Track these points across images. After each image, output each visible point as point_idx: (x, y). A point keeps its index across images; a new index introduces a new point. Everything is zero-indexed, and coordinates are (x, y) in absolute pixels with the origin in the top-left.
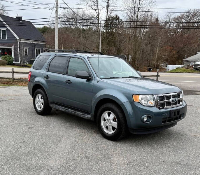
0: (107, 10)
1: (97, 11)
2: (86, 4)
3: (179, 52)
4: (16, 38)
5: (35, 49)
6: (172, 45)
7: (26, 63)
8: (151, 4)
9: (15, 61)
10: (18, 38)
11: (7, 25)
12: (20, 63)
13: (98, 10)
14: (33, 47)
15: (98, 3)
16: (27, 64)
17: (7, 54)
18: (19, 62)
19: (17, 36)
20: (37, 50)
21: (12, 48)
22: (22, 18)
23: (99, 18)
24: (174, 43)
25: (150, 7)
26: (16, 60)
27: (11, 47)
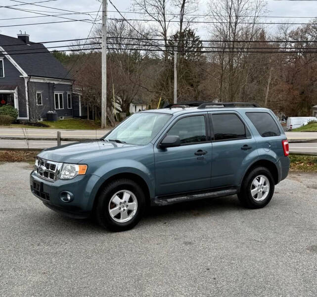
0: (181, 21)
1: (163, 23)
2: (143, 11)
3: (303, 93)
4: (22, 75)
5: (53, 93)
6: (290, 81)
7: (39, 120)
8: (258, 9)
9: (20, 117)
10: (25, 75)
11: (6, 53)
12: (30, 120)
13: (165, 21)
14: (51, 91)
15: (164, 9)
16: (42, 120)
17: (5, 104)
18: (28, 118)
19: (23, 72)
20: (56, 95)
21: (15, 93)
22: (28, 37)
23: (167, 36)
24: (293, 77)
25: (257, 15)
26: (23, 114)
27: (13, 91)
